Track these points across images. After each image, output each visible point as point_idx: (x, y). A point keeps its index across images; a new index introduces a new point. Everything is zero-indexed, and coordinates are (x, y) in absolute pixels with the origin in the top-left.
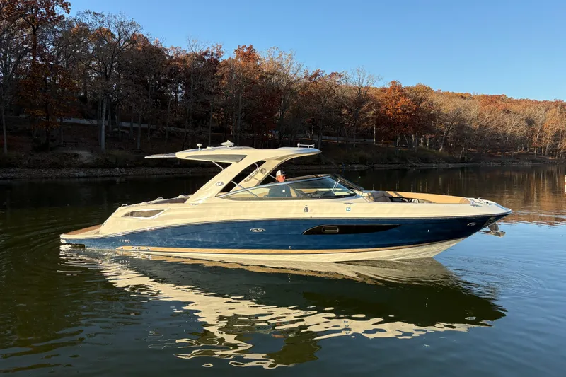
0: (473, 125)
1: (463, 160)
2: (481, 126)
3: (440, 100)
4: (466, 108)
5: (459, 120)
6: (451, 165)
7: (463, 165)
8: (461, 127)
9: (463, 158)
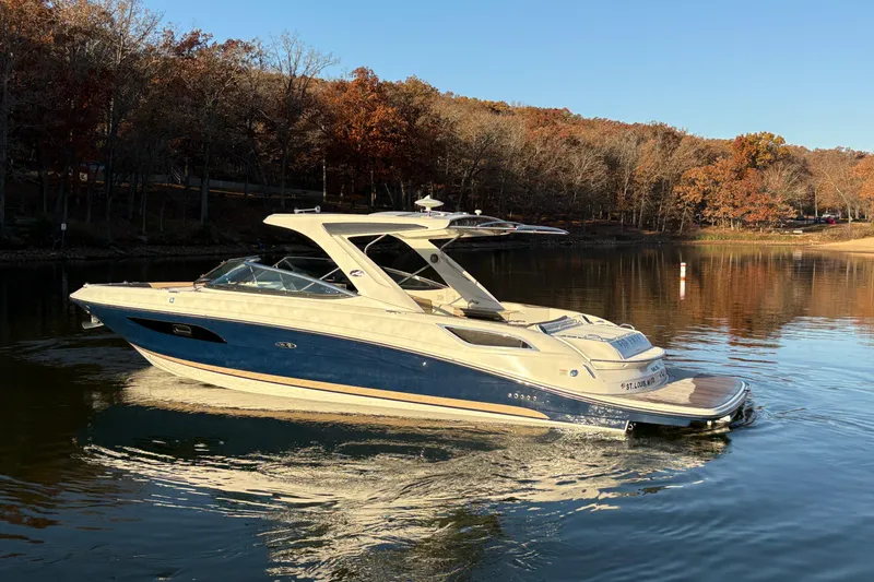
0: (517, 166)
2: (528, 168)
3: (453, 114)
4: (502, 131)
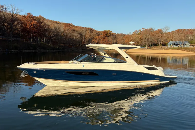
2: (65, 35)
4: (59, 27)
5: (57, 32)
6: (54, 51)
7: (59, 50)
9: (59, 48)
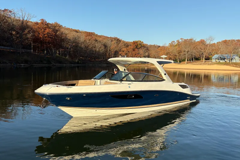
1: (78, 63)
2: (85, 46)
4: (79, 37)
5: (76, 42)
6: (73, 65)
7: (78, 65)
8: (77, 46)
